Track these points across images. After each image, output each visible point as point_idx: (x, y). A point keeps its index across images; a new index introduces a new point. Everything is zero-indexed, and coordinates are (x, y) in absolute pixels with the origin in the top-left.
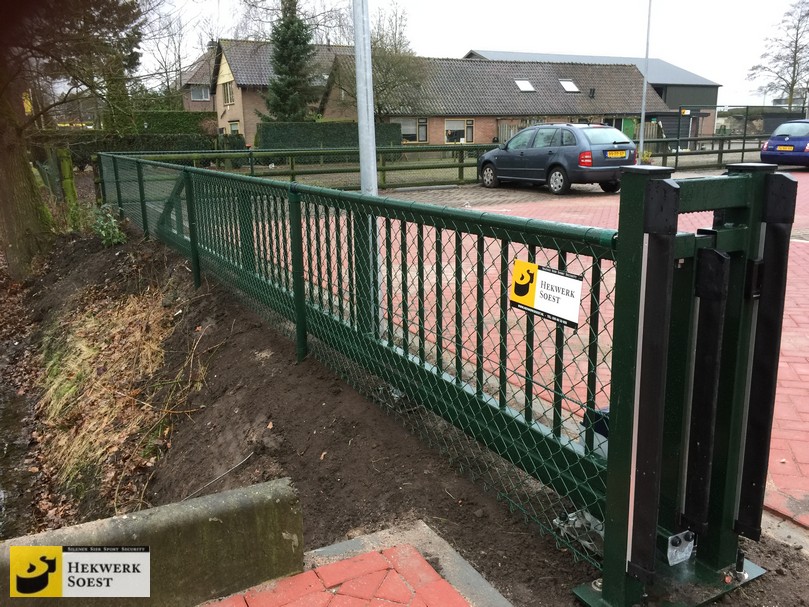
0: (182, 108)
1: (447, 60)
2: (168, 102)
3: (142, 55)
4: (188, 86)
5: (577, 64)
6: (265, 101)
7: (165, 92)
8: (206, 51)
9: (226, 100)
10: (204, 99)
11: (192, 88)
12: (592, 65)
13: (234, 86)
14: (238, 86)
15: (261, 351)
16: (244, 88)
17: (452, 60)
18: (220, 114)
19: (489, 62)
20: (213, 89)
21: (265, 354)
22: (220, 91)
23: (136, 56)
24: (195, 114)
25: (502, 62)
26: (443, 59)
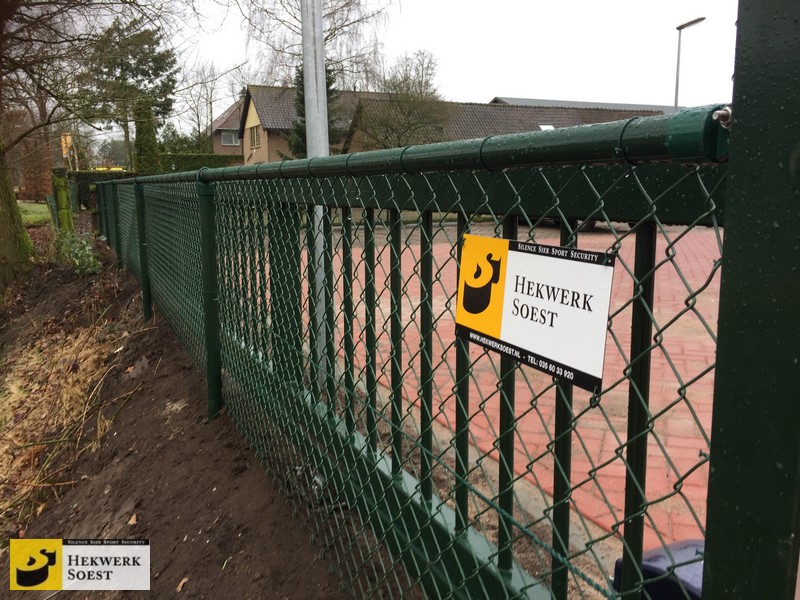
0: (212, 152)
1: (471, 104)
2: (198, 146)
3: (174, 101)
4: (219, 132)
5: (602, 109)
6: (287, 142)
7: (197, 138)
8: (238, 98)
9: (253, 144)
10: (234, 144)
11: (223, 134)
12: (618, 111)
13: (261, 129)
14: (265, 129)
15: (175, 401)
16: (271, 132)
17: (476, 104)
18: (246, 157)
19: (512, 106)
20: (241, 134)
21: (177, 407)
22: (247, 134)
23: (169, 102)
24: (223, 157)
25: (526, 107)
26: (467, 104)
